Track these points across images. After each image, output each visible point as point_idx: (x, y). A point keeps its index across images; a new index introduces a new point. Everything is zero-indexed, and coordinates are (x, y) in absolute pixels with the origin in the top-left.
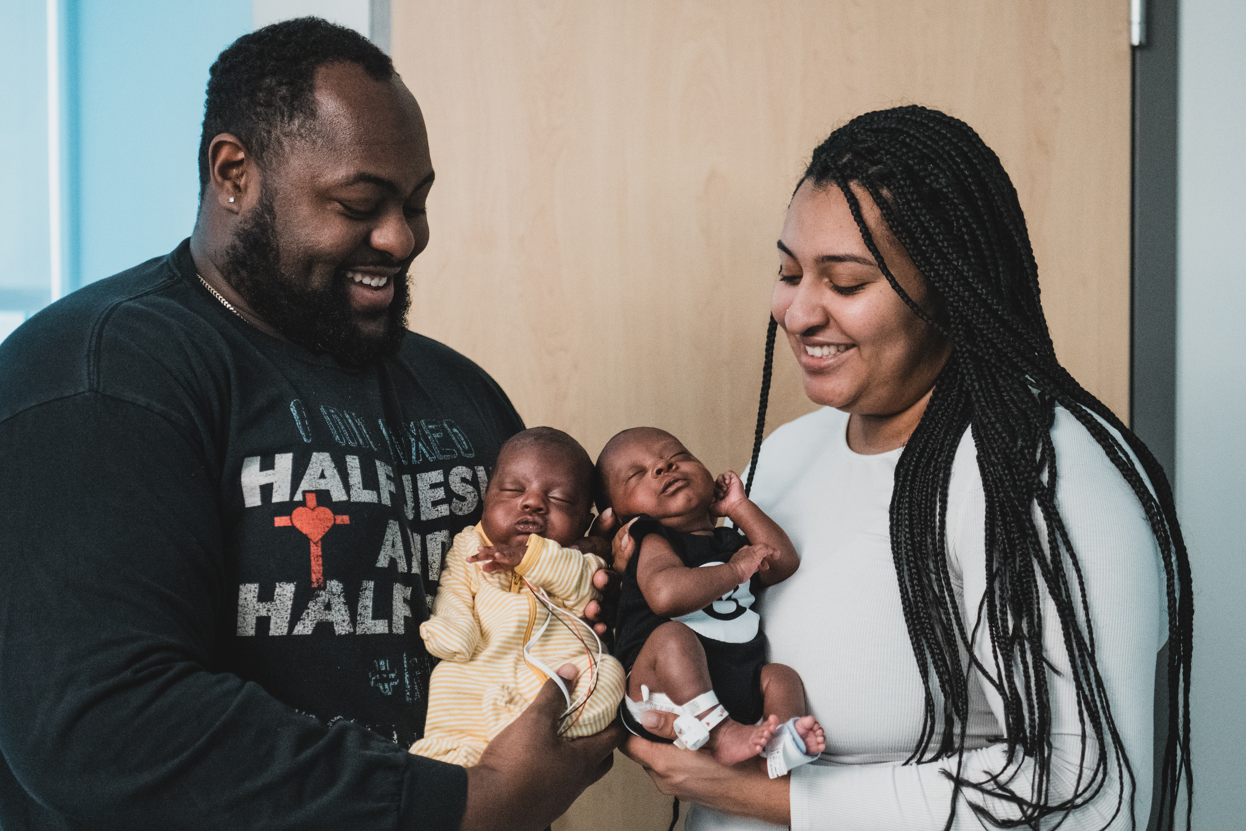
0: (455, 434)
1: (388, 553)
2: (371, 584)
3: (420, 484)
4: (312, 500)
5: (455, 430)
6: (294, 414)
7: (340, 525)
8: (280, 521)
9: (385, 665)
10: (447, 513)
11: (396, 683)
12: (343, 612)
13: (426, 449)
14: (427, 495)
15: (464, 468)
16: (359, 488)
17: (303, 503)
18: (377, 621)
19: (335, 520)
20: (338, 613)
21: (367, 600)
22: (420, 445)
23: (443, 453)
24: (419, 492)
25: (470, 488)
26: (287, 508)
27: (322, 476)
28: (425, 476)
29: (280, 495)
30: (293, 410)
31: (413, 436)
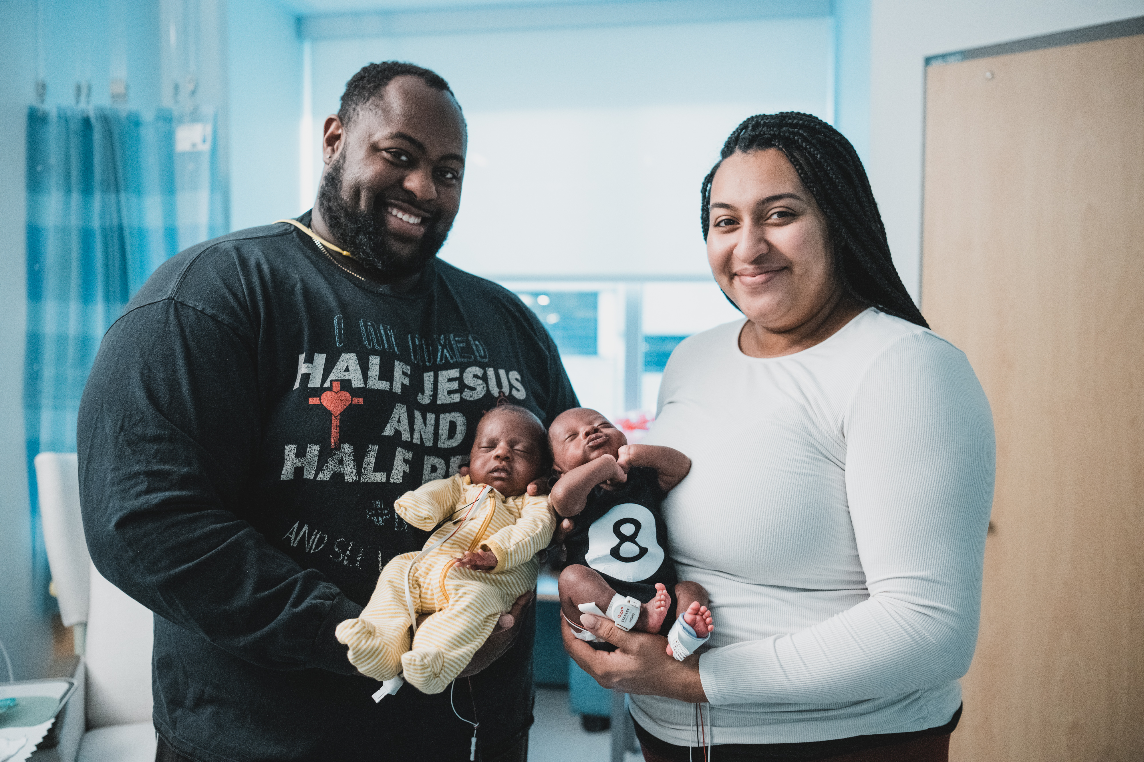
0: (476, 345)
1: (394, 426)
2: (376, 447)
3: (440, 378)
4: (336, 386)
5: (477, 343)
6: (336, 325)
7: (356, 405)
8: (313, 401)
9: (381, 504)
10: (458, 400)
11: (388, 517)
12: (352, 466)
13: (450, 354)
14: (444, 386)
15: (477, 368)
16: (375, 379)
17: (330, 389)
18: (377, 474)
19: (352, 400)
20: (348, 467)
21: (371, 459)
22: (445, 351)
23: (461, 357)
24: (439, 384)
25: (480, 382)
26: (318, 392)
27: (347, 370)
28: (444, 373)
29: (315, 383)
30: (335, 322)
31: (441, 344)
